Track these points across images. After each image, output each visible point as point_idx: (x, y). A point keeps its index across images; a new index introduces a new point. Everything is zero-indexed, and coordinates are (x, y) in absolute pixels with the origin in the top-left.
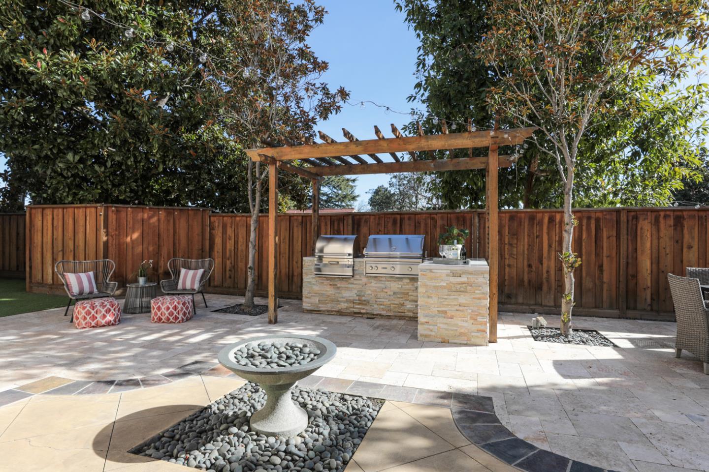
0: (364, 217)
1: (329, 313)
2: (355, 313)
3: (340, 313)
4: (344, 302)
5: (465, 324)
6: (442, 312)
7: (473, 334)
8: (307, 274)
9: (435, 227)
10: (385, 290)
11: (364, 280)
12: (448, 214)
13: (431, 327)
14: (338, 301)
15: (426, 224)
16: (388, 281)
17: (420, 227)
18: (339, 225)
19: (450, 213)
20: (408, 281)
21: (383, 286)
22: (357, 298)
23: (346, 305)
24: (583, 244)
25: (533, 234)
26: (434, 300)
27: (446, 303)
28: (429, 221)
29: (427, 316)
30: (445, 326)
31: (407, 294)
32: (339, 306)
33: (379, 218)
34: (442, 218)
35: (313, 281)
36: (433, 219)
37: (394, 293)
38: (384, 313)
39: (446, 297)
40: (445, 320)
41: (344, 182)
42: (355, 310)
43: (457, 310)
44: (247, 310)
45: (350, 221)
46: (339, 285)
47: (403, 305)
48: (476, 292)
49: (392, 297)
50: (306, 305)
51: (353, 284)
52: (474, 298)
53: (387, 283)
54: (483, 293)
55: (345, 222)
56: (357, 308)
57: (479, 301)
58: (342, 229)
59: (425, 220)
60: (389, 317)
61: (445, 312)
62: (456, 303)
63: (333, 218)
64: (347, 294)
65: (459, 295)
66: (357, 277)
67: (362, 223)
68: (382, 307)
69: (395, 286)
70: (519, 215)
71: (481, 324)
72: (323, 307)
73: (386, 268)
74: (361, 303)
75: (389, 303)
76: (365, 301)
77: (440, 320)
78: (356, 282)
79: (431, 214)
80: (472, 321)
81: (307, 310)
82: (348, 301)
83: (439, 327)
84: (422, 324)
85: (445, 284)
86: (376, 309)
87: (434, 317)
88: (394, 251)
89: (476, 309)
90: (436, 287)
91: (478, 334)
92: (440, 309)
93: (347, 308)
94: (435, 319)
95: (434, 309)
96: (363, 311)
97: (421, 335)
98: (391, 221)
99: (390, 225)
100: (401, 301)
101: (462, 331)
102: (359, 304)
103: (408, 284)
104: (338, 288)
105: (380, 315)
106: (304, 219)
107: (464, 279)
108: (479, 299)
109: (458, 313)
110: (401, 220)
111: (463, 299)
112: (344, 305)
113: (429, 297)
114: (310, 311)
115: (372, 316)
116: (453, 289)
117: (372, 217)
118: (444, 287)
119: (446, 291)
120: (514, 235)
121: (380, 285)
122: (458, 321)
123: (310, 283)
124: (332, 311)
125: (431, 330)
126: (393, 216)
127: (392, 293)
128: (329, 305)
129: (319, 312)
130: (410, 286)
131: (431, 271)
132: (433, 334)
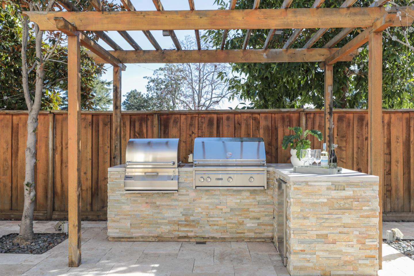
0: (173, 116)
1: (145, 240)
2: (180, 237)
3: (160, 239)
4: (166, 224)
5: (350, 250)
6: (322, 235)
7: (360, 262)
8: (113, 190)
9: (258, 128)
10: (220, 207)
11: (193, 194)
12: (271, 113)
13: (308, 256)
14: (157, 223)
15: (247, 125)
16: (223, 195)
17: (241, 128)
18: (141, 125)
19: (275, 113)
20: (248, 194)
21: (216, 201)
22: (183, 218)
23: (168, 227)
24: (411, 146)
25: (363, 136)
26: (312, 221)
27: (326, 225)
28: (251, 121)
29: (302, 243)
30: (326, 254)
31: (248, 210)
32: (158, 230)
33: (192, 118)
34: (266, 118)
35: (123, 199)
36: (255, 119)
37: (232, 210)
38: (218, 235)
39: (326, 216)
40: (326, 247)
41: (99, 85)
42: (181, 234)
43: (340, 233)
44: (23, 245)
45: (156, 122)
46: (158, 203)
47: (242, 224)
48: (364, 208)
49: (229, 215)
50: (112, 232)
51: (176, 200)
52: (361, 217)
53: (221, 198)
54: (372, 210)
55: (149, 123)
56: (184, 231)
57: (368, 220)
58: (145, 131)
59: (247, 120)
60: (223, 240)
61: (326, 236)
62: (339, 224)
63: (133, 117)
64: (169, 214)
65: (343, 214)
66: (182, 191)
67: (171, 124)
68: (215, 227)
69: (232, 201)
70: (347, 115)
71: (370, 248)
72: (136, 233)
73: (221, 179)
74: (189, 223)
75: (225, 222)
76: (193, 221)
77: (319, 247)
78: (181, 198)
79: (252, 113)
80: (360, 246)
81: (114, 238)
82: (170, 223)
83: (318, 256)
84: (296, 253)
85: (325, 200)
86: (208, 231)
87: (311, 243)
88: (230, 158)
89: (364, 230)
90: (314, 204)
91: (367, 262)
92: (319, 233)
93: (170, 232)
94: (313, 245)
95: (312, 232)
96: (190, 234)
97: (295, 268)
98: (207, 122)
99: (205, 125)
100: (240, 219)
101: (347, 258)
102: (186, 225)
103: (248, 198)
104: (158, 207)
105: (213, 238)
106: (94, 118)
107: (349, 192)
108: (368, 217)
109: (342, 236)
110: (218, 120)
111: (347, 218)
112: (164, 229)
113: (305, 218)
114: (118, 239)
115: (202, 240)
116: (336, 206)
117: (183, 117)
118: (324, 204)
119: (326, 209)
120: (343, 137)
121: (213, 200)
122: (341, 246)
123: (118, 201)
124: (148, 237)
125: (308, 261)
126: (209, 116)
127: (228, 210)
128: (145, 230)
129: (130, 239)
130: (251, 200)
131: (307, 183)
132: (310, 265)
